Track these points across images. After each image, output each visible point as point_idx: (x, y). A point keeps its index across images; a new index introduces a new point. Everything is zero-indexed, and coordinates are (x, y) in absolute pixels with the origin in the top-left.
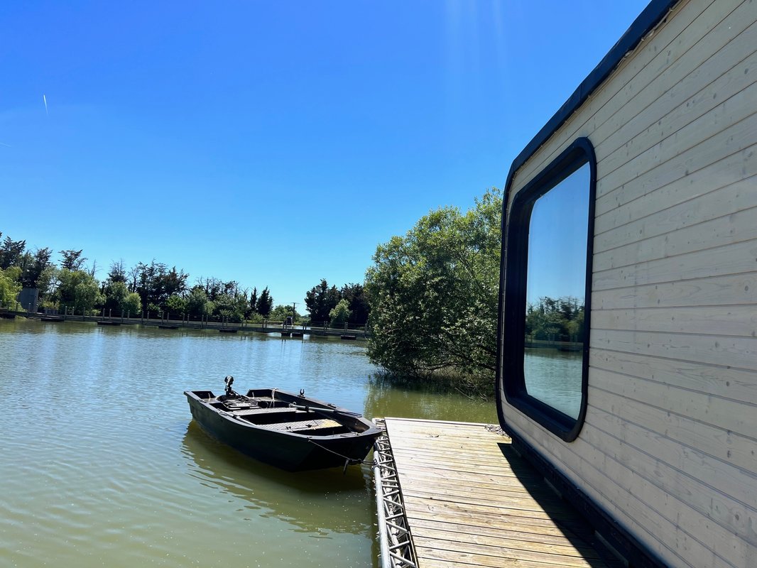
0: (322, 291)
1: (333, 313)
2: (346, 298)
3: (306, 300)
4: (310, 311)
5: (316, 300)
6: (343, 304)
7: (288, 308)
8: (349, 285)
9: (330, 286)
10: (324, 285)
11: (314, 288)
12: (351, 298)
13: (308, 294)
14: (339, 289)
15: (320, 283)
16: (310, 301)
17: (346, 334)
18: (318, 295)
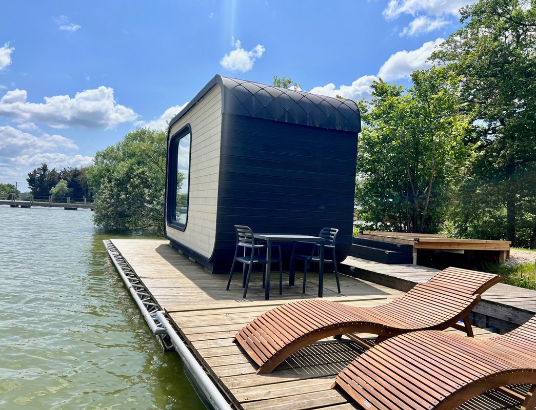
0: (43, 173)
1: (54, 190)
2: (65, 179)
3: (28, 180)
4: (32, 189)
5: (38, 180)
6: (63, 184)
7: (9, 185)
8: (67, 169)
9: (50, 169)
10: (45, 168)
11: (35, 170)
12: (69, 179)
13: (30, 175)
14: (59, 172)
15: (41, 166)
16: (32, 180)
17: (69, 206)
18: (39, 175)
